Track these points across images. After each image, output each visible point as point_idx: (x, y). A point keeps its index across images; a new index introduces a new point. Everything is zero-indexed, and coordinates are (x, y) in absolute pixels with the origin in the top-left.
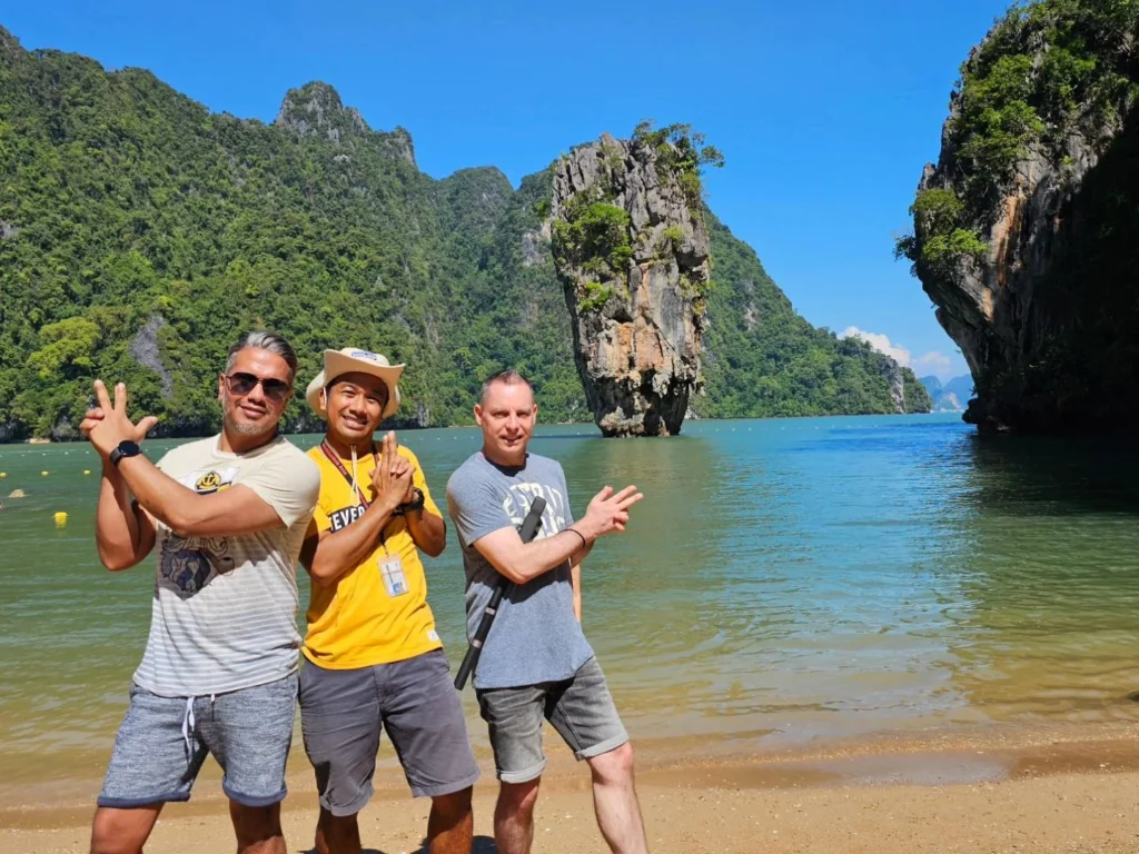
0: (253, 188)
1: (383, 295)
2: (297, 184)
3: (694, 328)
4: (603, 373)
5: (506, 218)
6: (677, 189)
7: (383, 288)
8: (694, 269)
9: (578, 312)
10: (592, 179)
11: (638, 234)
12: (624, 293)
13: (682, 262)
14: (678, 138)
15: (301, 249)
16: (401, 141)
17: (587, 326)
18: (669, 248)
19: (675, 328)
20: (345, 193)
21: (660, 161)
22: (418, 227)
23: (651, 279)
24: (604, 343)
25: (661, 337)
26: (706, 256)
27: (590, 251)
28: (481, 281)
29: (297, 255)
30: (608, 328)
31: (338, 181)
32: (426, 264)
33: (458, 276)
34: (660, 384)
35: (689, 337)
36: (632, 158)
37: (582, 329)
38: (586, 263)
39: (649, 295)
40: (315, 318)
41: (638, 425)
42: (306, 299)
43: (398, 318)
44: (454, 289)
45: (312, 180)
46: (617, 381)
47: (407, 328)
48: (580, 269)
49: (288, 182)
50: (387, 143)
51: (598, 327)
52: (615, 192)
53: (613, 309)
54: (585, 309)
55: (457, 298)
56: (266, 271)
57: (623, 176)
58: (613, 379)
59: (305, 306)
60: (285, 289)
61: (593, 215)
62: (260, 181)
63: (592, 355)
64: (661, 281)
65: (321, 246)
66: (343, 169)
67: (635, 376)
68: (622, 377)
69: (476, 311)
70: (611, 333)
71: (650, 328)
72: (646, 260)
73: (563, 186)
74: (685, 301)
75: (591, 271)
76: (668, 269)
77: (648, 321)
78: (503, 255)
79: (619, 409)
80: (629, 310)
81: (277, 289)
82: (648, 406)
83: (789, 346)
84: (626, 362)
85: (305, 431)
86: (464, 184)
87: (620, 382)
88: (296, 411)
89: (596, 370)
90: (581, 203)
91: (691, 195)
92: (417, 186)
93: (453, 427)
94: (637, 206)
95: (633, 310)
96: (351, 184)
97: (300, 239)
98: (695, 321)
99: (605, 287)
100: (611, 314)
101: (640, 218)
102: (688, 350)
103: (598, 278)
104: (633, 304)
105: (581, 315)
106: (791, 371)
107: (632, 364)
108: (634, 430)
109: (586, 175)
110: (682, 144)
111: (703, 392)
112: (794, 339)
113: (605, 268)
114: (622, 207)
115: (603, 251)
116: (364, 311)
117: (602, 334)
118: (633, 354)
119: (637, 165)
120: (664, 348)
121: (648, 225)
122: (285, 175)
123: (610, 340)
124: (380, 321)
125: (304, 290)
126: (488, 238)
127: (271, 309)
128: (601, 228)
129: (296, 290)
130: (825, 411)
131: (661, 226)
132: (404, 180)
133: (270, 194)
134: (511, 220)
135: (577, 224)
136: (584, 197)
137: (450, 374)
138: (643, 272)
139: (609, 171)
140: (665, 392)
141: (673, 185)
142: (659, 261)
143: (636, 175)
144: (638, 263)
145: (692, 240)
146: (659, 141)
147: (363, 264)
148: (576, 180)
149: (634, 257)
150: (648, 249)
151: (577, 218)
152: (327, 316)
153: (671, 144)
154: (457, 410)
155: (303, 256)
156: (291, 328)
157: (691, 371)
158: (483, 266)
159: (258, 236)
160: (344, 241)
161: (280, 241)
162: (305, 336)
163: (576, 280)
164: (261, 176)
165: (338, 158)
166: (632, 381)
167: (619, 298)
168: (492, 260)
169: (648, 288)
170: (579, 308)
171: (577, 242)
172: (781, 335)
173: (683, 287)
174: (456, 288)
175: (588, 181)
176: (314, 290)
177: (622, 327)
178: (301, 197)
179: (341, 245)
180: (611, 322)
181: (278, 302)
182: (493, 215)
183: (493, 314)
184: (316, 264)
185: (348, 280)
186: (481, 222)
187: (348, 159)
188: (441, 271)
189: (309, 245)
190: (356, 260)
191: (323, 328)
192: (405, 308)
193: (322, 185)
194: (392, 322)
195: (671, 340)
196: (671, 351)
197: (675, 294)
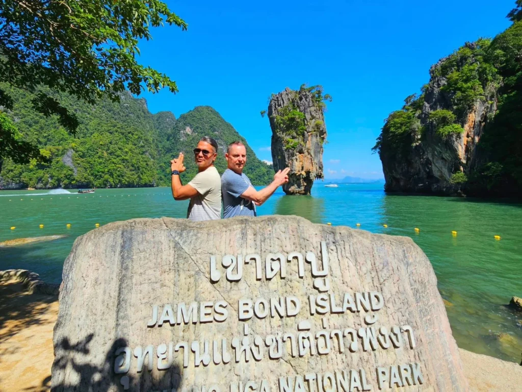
0: (98, 112)
1: (142, 147)
2: (112, 112)
4: (294, 172)
5: (175, 126)
6: (318, 108)
7: (143, 144)
8: (322, 136)
11: (307, 122)
12: (302, 143)
13: (320, 133)
14: (318, 90)
15: (117, 131)
16: (143, 101)
17: (288, 154)
18: (316, 128)
19: (317, 156)
20: (127, 116)
22: (149, 127)
23: (311, 139)
24: (295, 161)
25: (312, 159)
27: (289, 128)
28: (167, 144)
29: (115, 133)
30: (296, 155)
31: (125, 112)
32: (151, 138)
33: (160, 142)
34: (313, 177)
37: (286, 156)
38: (287, 132)
39: (311, 144)
40: (123, 153)
41: (302, 191)
42: (120, 147)
43: (147, 154)
44: (159, 146)
45: (117, 111)
47: (150, 157)
48: (284, 134)
49: (109, 111)
50: (139, 102)
51: (293, 155)
54: (288, 148)
55: (160, 149)
56: (107, 137)
57: (298, 102)
58: (296, 174)
59: (120, 149)
60: (113, 143)
62: (100, 110)
63: (289, 165)
64: (314, 139)
65: (123, 131)
66: (127, 108)
67: (303, 173)
68: (299, 173)
69: (166, 153)
70: (297, 157)
71: (309, 156)
72: (310, 132)
73: (277, 104)
74: (321, 147)
75: (289, 134)
76: (317, 136)
77: (309, 153)
78: (174, 137)
79: (296, 185)
80: (304, 150)
81: (111, 143)
83: (255, 166)
84: (301, 168)
85: (120, 187)
86: (161, 116)
87: (298, 175)
88: (117, 181)
90: (286, 110)
92: (148, 115)
93: (160, 187)
94: (308, 112)
96: (129, 113)
97: (116, 128)
99: (296, 141)
100: (298, 150)
101: (308, 116)
103: (292, 137)
104: (305, 147)
107: (302, 169)
108: (300, 192)
109: (285, 101)
113: (295, 134)
115: (296, 127)
116: (137, 151)
117: (294, 158)
118: (303, 165)
120: (313, 164)
121: (311, 119)
122: (108, 109)
123: (297, 160)
124: (142, 154)
125: (119, 144)
126: (169, 131)
127: (108, 149)
128: (293, 119)
129: (116, 144)
131: (314, 120)
132: (145, 113)
133: (104, 114)
134: (177, 127)
135: (285, 118)
136: (288, 108)
137: (159, 171)
138: (309, 136)
141: (316, 106)
142: (314, 132)
143: (305, 102)
144: (307, 133)
145: (323, 126)
147: (136, 137)
148: (281, 102)
149: (306, 130)
150: (311, 128)
151: (285, 115)
152: (127, 152)
154: (161, 182)
155: (117, 133)
156: (115, 155)
157: (321, 172)
158: (168, 140)
159: (102, 126)
160: (129, 130)
161: (110, 128)
162: (120, 158)
163: (283, 138)
164: (101, 108)
165: (126, 105)
166: (303, 175)
167: (301, 145)
168: (171, 138)
169: (310, 142)
170: (285, 148)
171: (284, 124)
174: (160, 146)
175: (285, 103)
176: (122, 144)
177: (300, 155)
178: (113, 116)
179: (129, 131)
180: (297, 153)
181: (111, 147)
182: (170, 125)
183: (171, 154)
184: (122, 136)
185: (132, 141)
186: (166, 127)
187: (128, 105)
188: (156, 141)
189: (119, 130)
190: (134, 136)
191: (125, 156)
192: (149, 150)
193: (120, 112)
194: (145, 155)
195: (316, 161)
196: (315, 164)
197: (318, 144)
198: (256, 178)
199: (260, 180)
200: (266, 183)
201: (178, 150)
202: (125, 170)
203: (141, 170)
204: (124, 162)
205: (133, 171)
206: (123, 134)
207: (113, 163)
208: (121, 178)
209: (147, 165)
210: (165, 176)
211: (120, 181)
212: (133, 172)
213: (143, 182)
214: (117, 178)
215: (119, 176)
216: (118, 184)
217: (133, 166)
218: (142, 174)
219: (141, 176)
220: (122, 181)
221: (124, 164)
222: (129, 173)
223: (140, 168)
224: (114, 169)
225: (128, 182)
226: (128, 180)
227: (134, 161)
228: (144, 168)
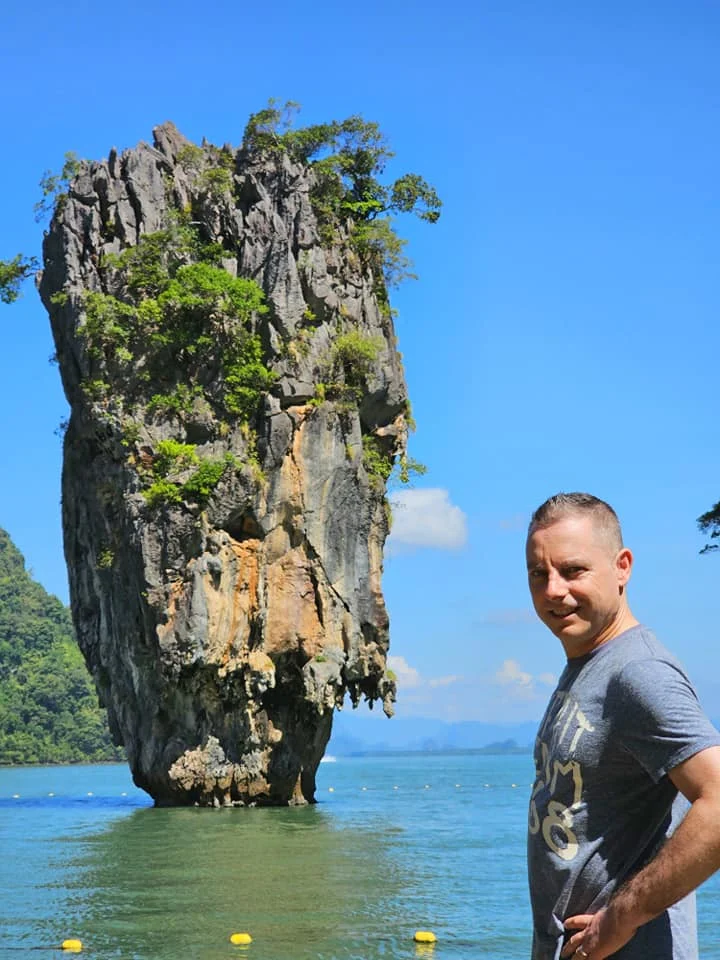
4: (199, 653)
8: (381, 432)
9: (134, 508)
12: (252, 469)
17: (163, 541)
18: (343, 376)
19: (351, 559)
23: (311, 442)
24: (203, 582)
25: (320, 577)
26: (403, 406)
27: (170, 372)
30: (211, 544)
37: (151, 551)
38: (158, 399)
39: (306, 480)
41: (253, 778)
46: (222, 673)
48: (141, 411)
51: (191, 545)
53: (225, 508)
54: (159, 502)
58: (216, 667)
63: (170, 610)
64: (330, 449)
67: (260, 661)
68: (234, 665)
70: (221, 559)
71: (298, 557)
72: (301, 401)
74: (373, 499)
75: (171, 413)
76: (345, 427)
77: (297, 538)
79: (213, 741)
80: (261, 512)
82: (276, 735)
84: (244, 632)
87: (226, 679)
89: (184, 646)
95: (269, 511)
99: (211, 455)
100: (223, 516)
101: (291, 306)
103: (185, 433)
104: (270, 498)
107: (255, 635)
108: (241, 789)
109: (147, 207)
112: (29, 623)
113: (204, 412)
115: (210, 372)
117: (200, 563)
118: (260, 613)
120: (326, 604)
121: (305, 323)
123: (216, 576)
128: (194, 320)
131: (327, 329)
138: (295, 427)
142: (327, 404)
144: (285, 404)
149: (276, 391)
150: (306, 377)
157: (378, 658)
163: (131, 435)
166: (258, 675)
167: (242, 480)
169: (304, 463)
170: (139, 500)
173: (369, 468)
177: (239, 548)
180: (221, 536)
195: (342, 587)
196: (339, 608)
197: (357, 482)
198: (27, 718)
199: (49, 726)
200: (88, 749)
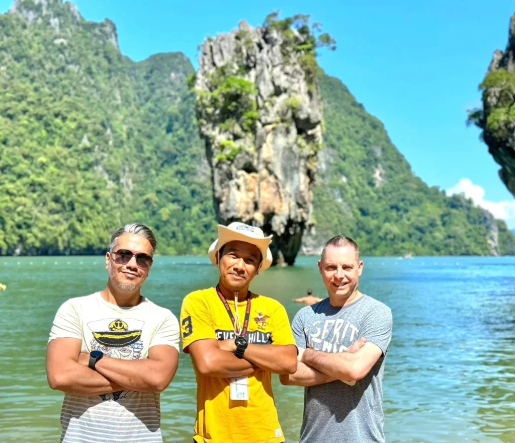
1: (87, 150)
2: (24, 61)
3: (308, 180)
4: (233, 214)
6: (298, 67)
7: (88, 144)
8: (310, 132)
9: (214, 164)
10: (230, 57)
11: (265, 102)
12: (251, 150)
13: (300, 126)
14: (300, 26)
15: (25, 112)
16: (108, 29)
17: (221, 175)
18: (289, 114)
19: (292, 179)
20: (63, 69)
21: (285, 44)
22: (118, 97)
23: (274, 138)
24: (234, 189)
25: (280, 185)
26: (319, 122)
27: (226, 114)
28: (168, 141)
29: (21, 117)
30: (237, 177)
31: (57, 60)
32: (125, 128)
33: (150, 137)
34: (278, 224)
35: (303, 187)
36: (263, 42)
37: (217, 178)
38: (222, 125)
39: (273, 152)
40: (33, 167)
42: (26, 151)
43: (99, 169)
44: (146, 147)
45: (36, 58)
47: (106, 177)
48: (217, 129)
49: (17, 59)
50: (97, 31)
51: (229, 176)
52: (248, 68)
53: (241, 160)
54: (220, 162)
55: (148, 154)
57: (255, 56)
58: (240, 219)
59: (26, 157)
60: (11, 142)
61: (229, 86)
63: (224, 199)
64: (281, 141)
65: (41, 110)
66: (61, 49)
67: (258, 216)
68: (248, 217)
69: (162, 165)
70: (240, 181)
71: (272, 179)
72: (270, 124)
73: (206, 62)
74: (301, 157)
75: (226, 131)
76: (288, 131)
77: (271, 172)
78: (184, 122)
80: (255, 163)
83: (409, 200)
84: (251, 206)
85: (22, 254)
86: (157, 66)
88: (15, 239)
89: (227, 211)
90: (220, 76)
91: (308, 72)
92: (120, 65)
94: (264, 80)
95: (258, 163)
96: (67, 62)
97: (23, 104)
98: (309, 173)
99: (236, 145)
100: (241, 165)
101: (266, 89)
102: (302, 198)
103: (231, 137)
104: (258, 158)
105: (217, 166)
106: (409, 219)
107: (256, 207)
110: (303, 31)
111: (313, 231)
112: (412, 195)
113: (237, 129)
114: (253, 80)
115: (236, 115)
116: (71, 162)
117: (232, 183)
118: (257, 199)
119: (266, 47)
120: (282, 195)
121: (272, 96)
122: (16, 54)
123: (239, 187)
124: (86, 170)
125: (25, 144)
128: (235, 97)
129: (18, 144)
130: (434, 252)
131: (283, 97)
132: (109, 60)
135: (216, 93)
136: (222, 71)
137: (141, 214)
138: (267, 133)
139: (244, 51)
140: (282, 230)
141: (294, 64)
142: (281, 124)
143: (264, 55)
144: (264, 125)
145: (309, 109)
146: (285, 26)
147: (73, 125)
148: (217, 58)
149: (260, 120)
150: (272, 115)
151: (216, 87)
152: (43, 166)
153: (294, 31)
155: (26, 117)
156: (14, 173)
157: (304, 215)
158: (169, 130)
160: (59, 106)
161: (8, 105)
162: (25, 180)
163: (214, 138)
165: (58, 42)
167: (247, 153)
168: (176, 125)
169: (271, 146)
170: (215, 161)
171: (216, 108)
172: (402, 191)
173: (300, 146)
174: (148, 147)
175: (225, 59)
176: (34, 144)
177: (249, 177)
178: (27, 71)
179: (57, 110)
180: (241, 172)
181: (5, 152)
182: (179, 90)
183: (175, 168)
184: (36, 124)
185: (61, 136)
186: (169, 95)
187: (65, 42)
188: (136, 133)
189: (31, 109)
190: (67, 122)
191: (39, 175)
192: (105, 161)
193: (44, 62)
194: (94, 172)
195: (289, 189)
196: (288, 197)
197: (293, 152)
201: (193, 156)
202: (35, 211)
203: (78, 210)
204: (34, 191)
205: (58, 212)
206: (39, 118)
207: (8, 193)
208: (23, 232)
209: (96, 197)
210: (157, 228)
211: (22, 239)
212: (57, 217)
213: (81, 242)
214: (14, 232)
215: (19, 227)
216: (15, 247)
217: (57, 200)
218: (81, 221)
219: (78, 226)
220: (26, 238)
221: (35, 195)
222: (45, 218)
223: (76, 205)
224: (8, 210)
225: (43, 241)
226: (41, 235)
227: (61, 188)
228: (86, 204)
